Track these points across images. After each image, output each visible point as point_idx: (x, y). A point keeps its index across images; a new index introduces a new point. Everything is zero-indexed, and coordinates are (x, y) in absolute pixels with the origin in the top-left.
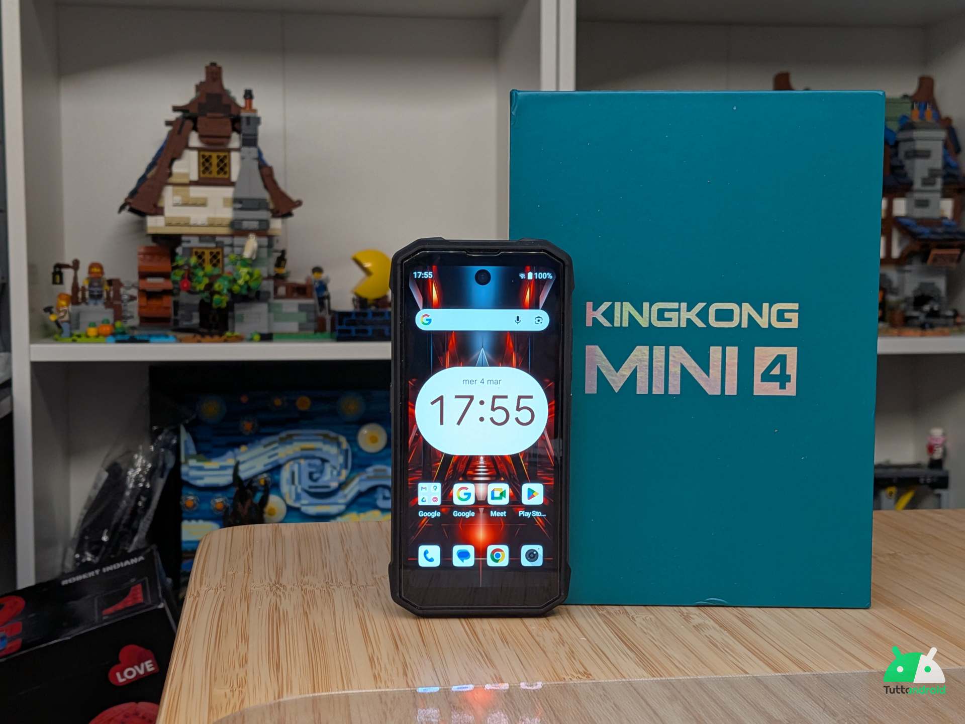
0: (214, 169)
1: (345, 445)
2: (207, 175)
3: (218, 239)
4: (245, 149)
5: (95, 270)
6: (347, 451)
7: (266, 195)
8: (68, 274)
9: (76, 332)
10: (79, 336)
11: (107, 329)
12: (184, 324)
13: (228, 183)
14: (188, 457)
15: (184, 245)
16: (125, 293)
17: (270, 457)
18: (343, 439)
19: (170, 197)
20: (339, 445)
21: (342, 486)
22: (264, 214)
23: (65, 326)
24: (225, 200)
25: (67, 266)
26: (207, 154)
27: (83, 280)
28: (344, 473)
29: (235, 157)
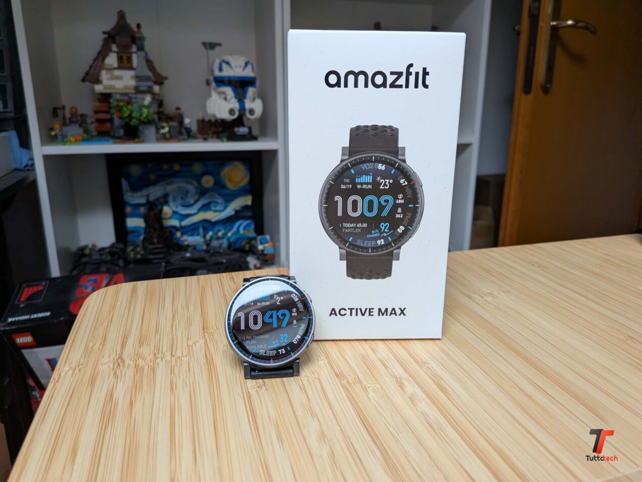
0: (125, 62)
2: (121, 65)
3: (130, 95)
4: (139, 53)
5: (74, 110)
6: (197, 187)
7: (150, 74)
8: (60, 112)
9: (65, 140)
10: (67, 141)
11: (80, 138)
12: (117, 135)
13: (131, 68)
14: (127, 191)
15: (114, 98)
16: (89, 121)
17: (163, 191)
18: (195, 183)
19: (104, 76)
21: (196, 202)
22: (150, 83)
23: (59, 137)
24: (132, 77)
25: (60, 109)
26: (122, 55)
27: (68, 115)
28: (196, 197)
29: (134, 57)
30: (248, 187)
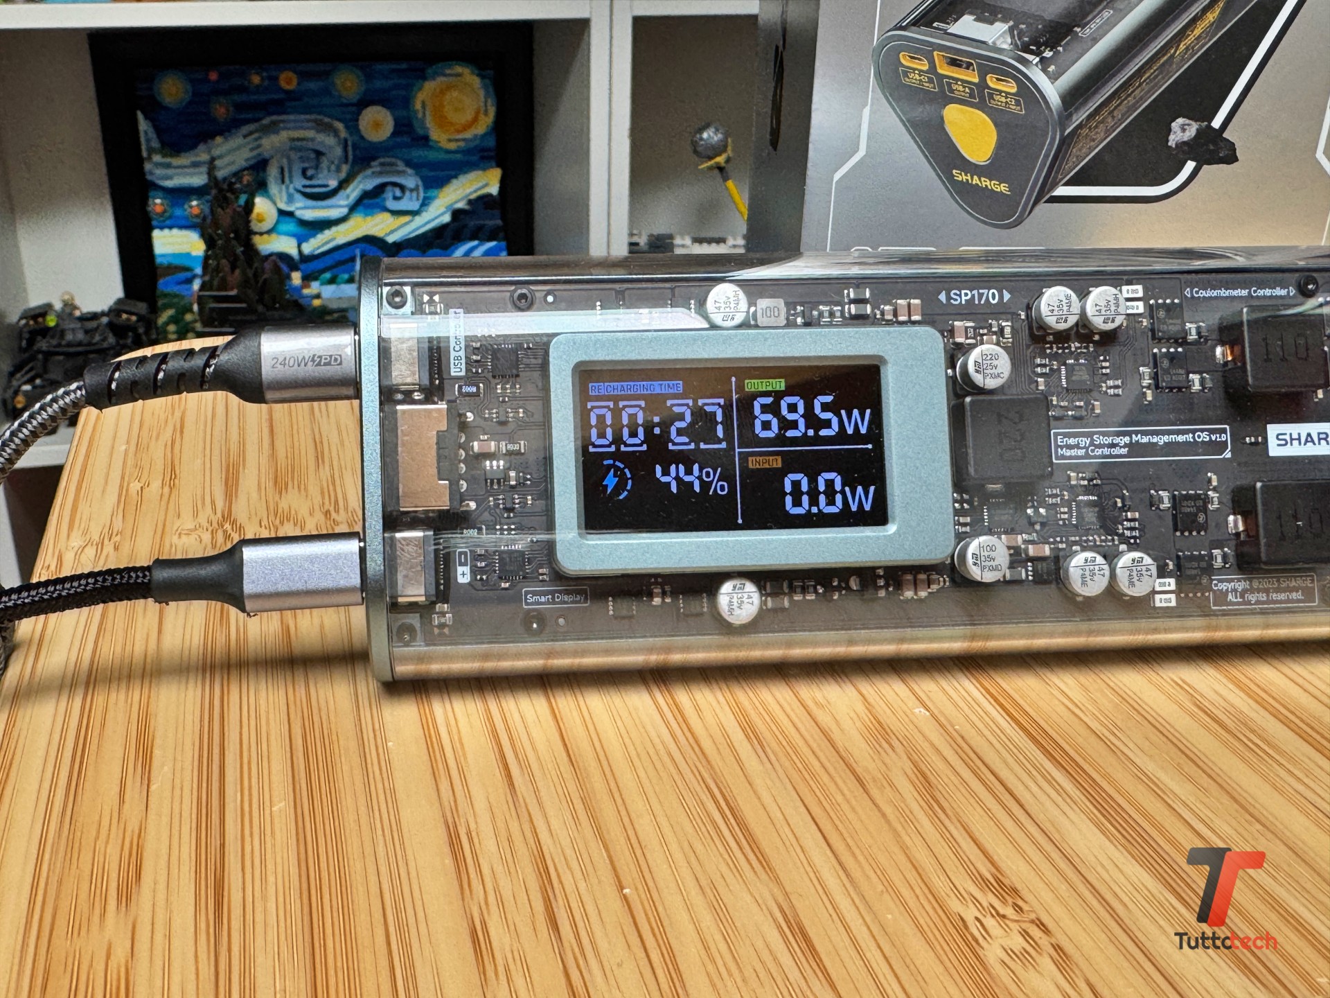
1: (343, 134)
6: (346, 141)
17: (252, 150)
18: (340, 126)
20: (336, 133)
21: (343, 185)
28: (345, 168)
30: (491, 142)
